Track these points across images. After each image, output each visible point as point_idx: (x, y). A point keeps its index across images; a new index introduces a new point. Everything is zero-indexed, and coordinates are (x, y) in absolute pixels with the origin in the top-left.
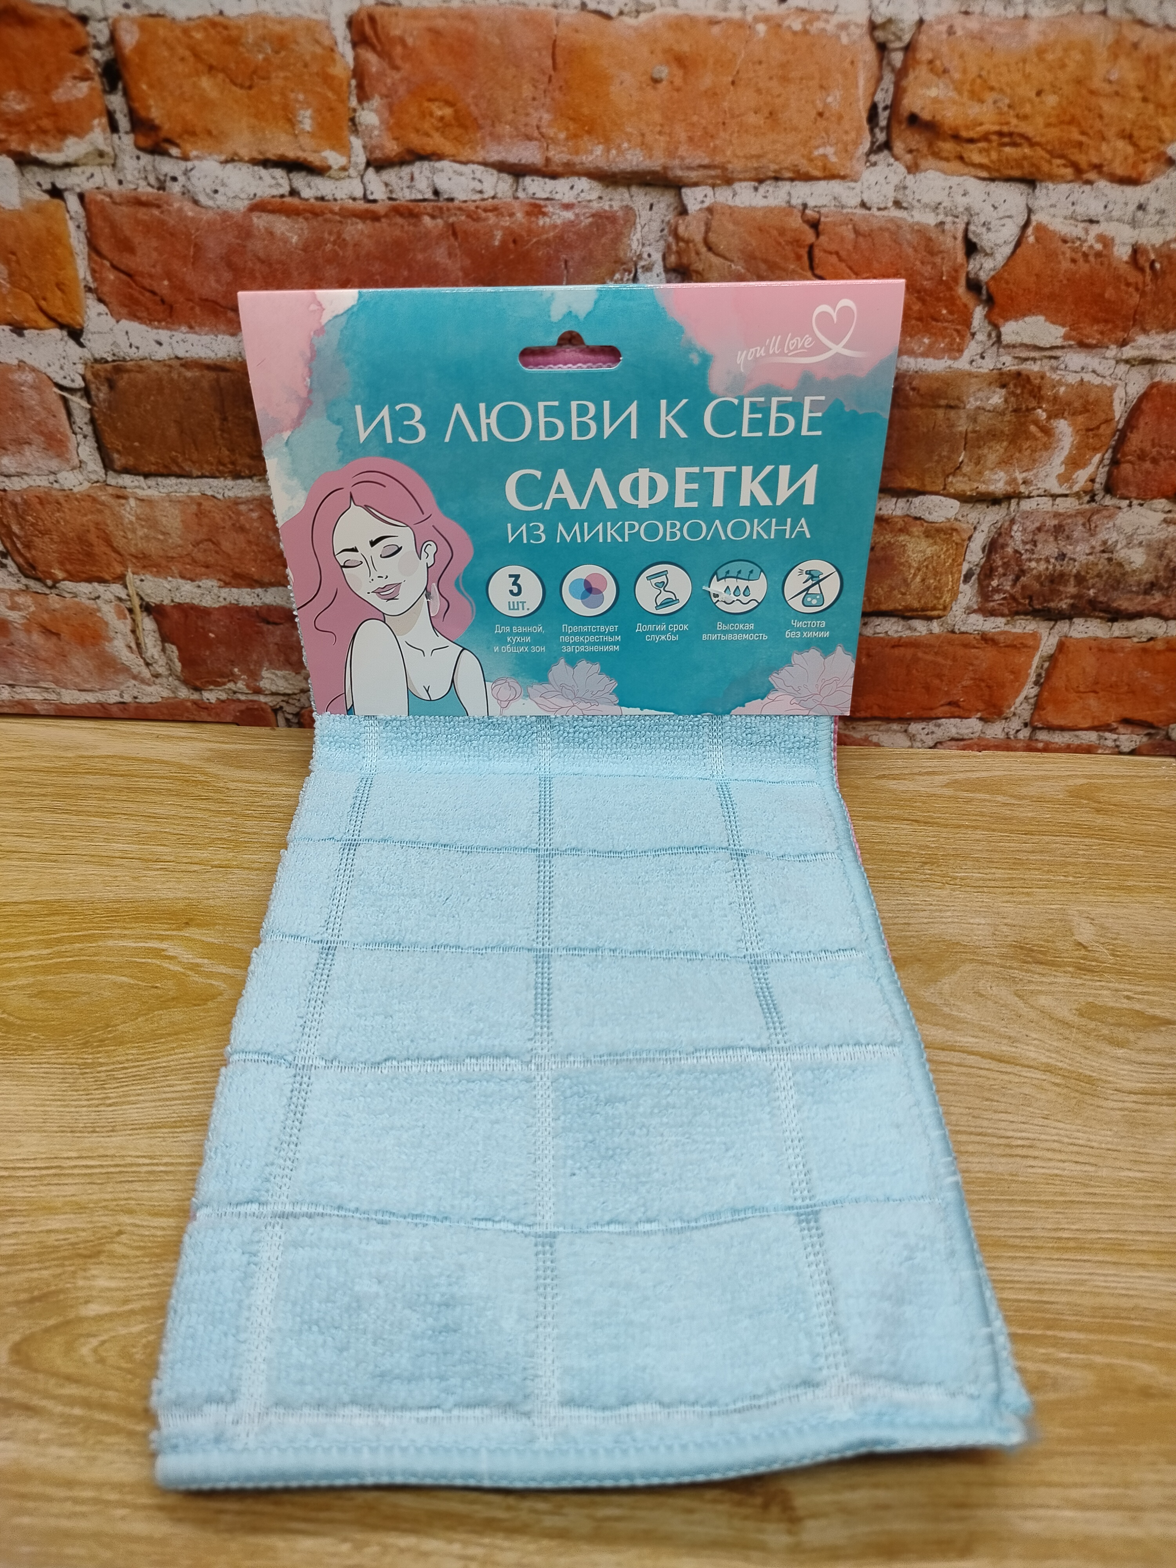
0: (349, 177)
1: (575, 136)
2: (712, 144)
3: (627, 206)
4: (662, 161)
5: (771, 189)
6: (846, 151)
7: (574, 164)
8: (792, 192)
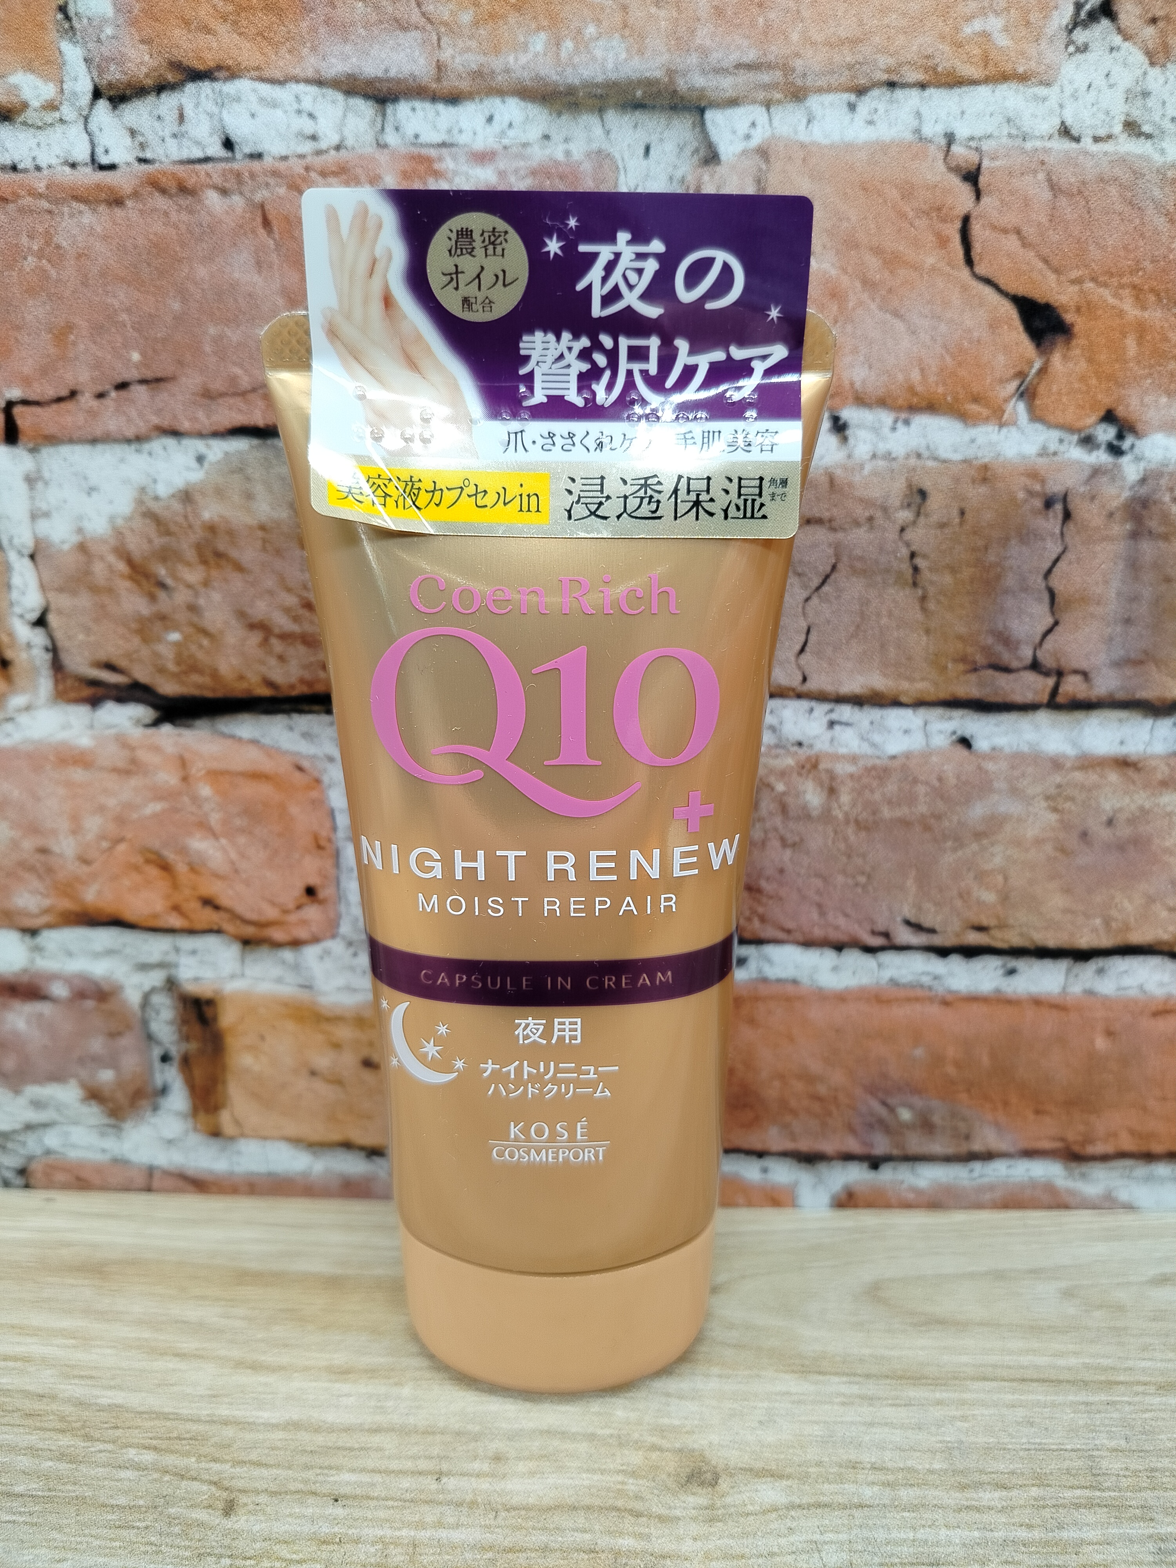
0: (61, 121)
1: (492, 16)
2: (761, 20)
3: (599, 152)
4: (665, 58)
5: (882, 107)
6: (1028, 23)
7: (493, 72)
8: (924, 111)
